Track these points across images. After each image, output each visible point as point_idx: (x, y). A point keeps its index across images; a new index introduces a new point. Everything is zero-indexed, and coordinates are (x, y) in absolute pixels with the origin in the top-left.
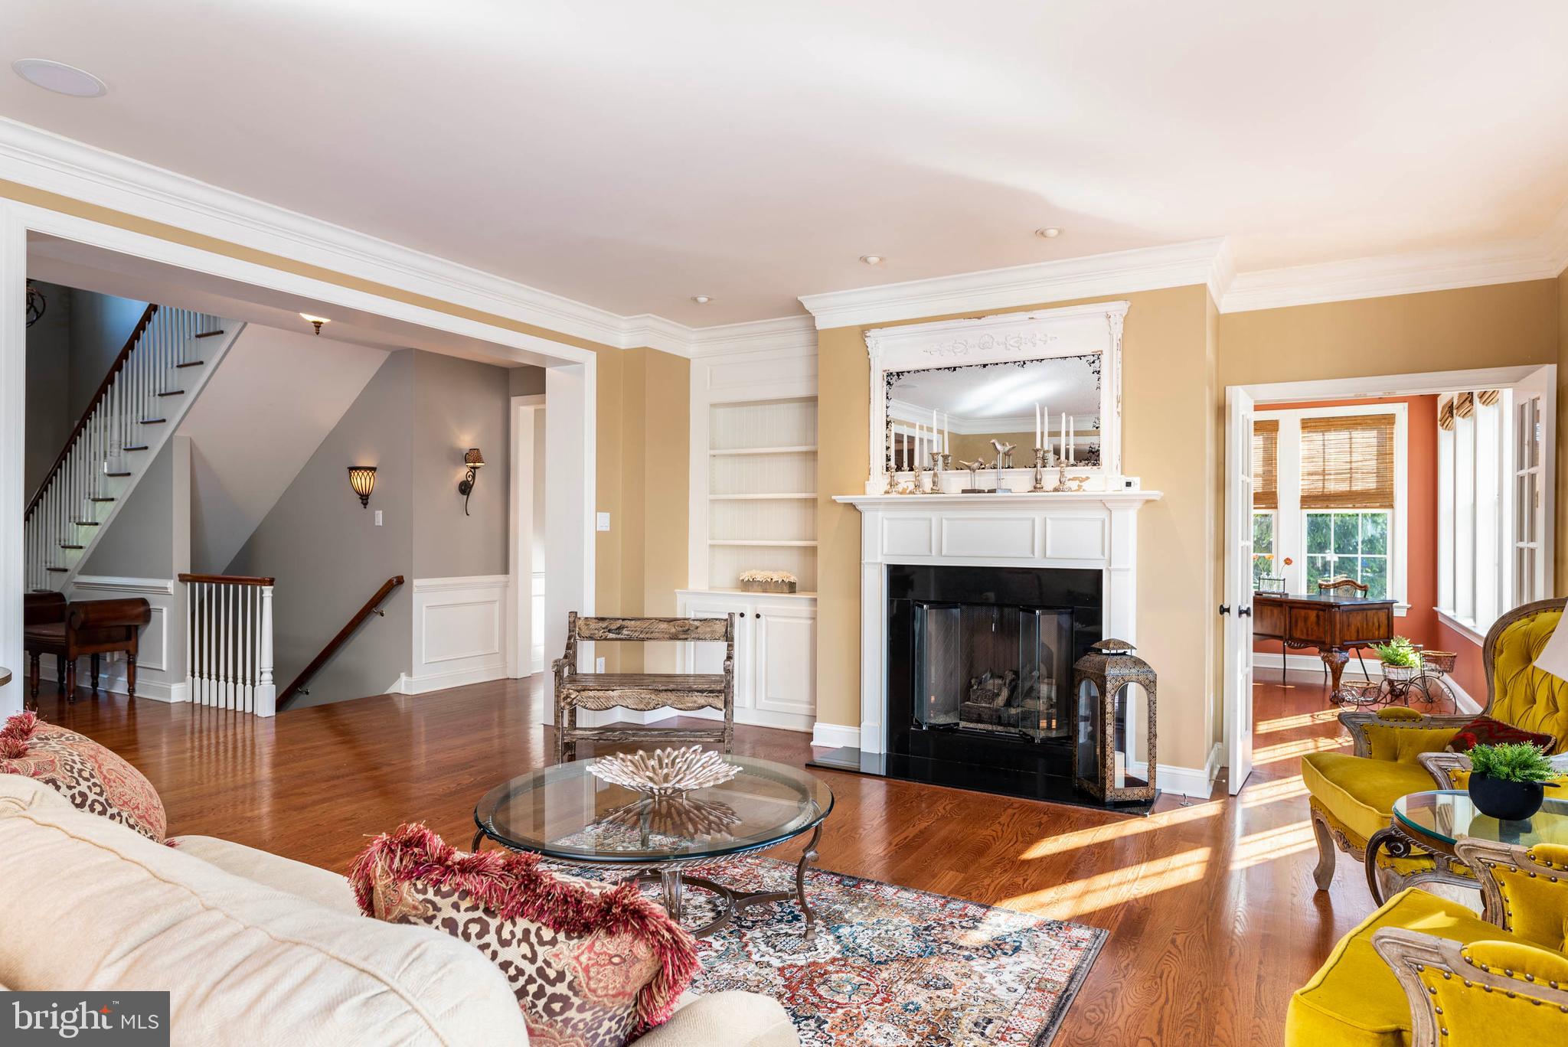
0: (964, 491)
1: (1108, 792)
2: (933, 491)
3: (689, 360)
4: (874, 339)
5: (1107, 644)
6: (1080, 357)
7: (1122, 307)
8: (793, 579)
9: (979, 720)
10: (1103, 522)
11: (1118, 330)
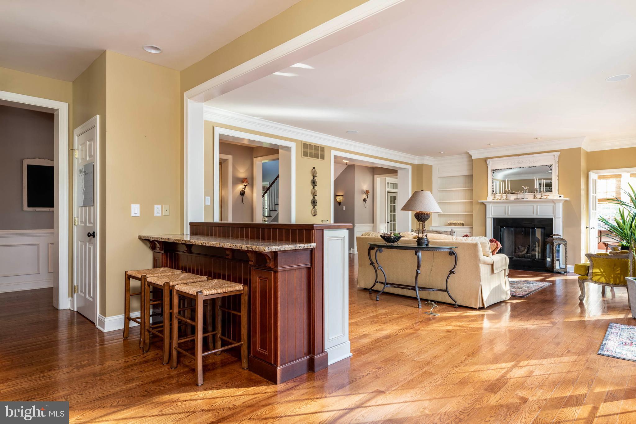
0: (515, 199)
1: (554, 269)
2: (506, 199)
3: (432, 166)
4: (489, 161)
5: (554, 235)
6: (547, 166)
7: (558, 153)
8: (463, 223)
9: (519, 257)
10: (553, 206)
11: (557, 160)
